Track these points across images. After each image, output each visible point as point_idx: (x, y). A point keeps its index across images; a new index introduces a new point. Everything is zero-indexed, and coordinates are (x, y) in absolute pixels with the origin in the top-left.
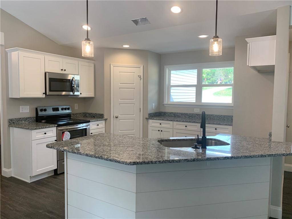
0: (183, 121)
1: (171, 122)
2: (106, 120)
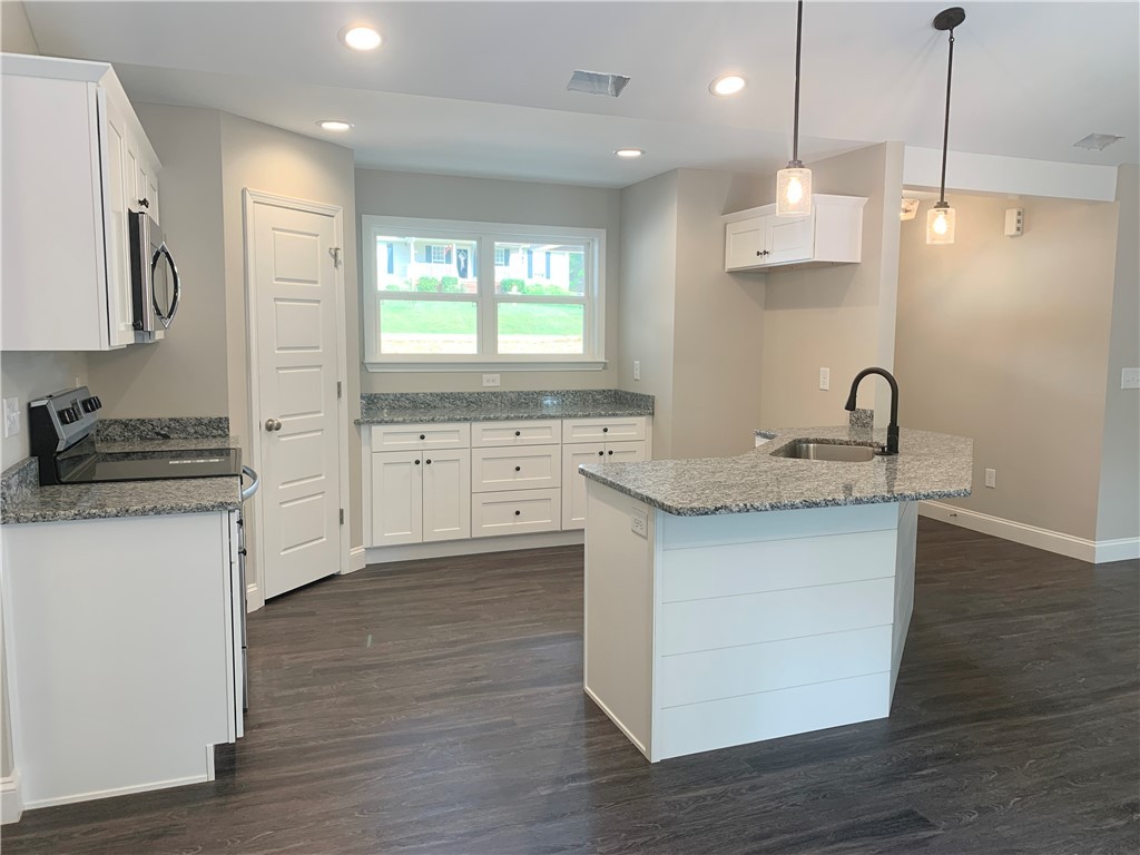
0: (507, 418)
1: (464, 426)
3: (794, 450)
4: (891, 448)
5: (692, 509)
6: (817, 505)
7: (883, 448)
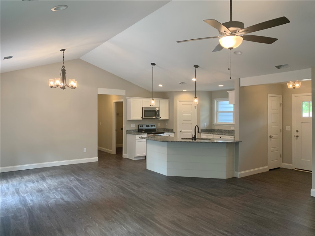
0: (219, 134)
2: (174, 133)
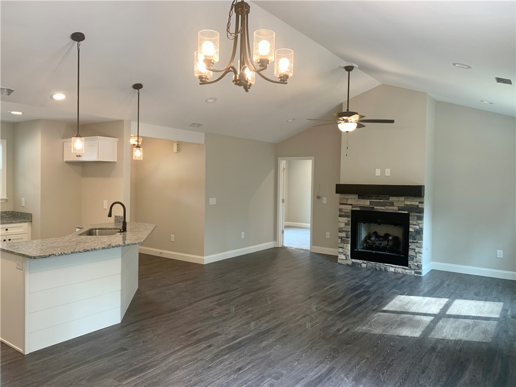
3: (90, 233)
4: (124, 229)
5: (40, 256)
6: (88, 250)
7: (121, 230)
